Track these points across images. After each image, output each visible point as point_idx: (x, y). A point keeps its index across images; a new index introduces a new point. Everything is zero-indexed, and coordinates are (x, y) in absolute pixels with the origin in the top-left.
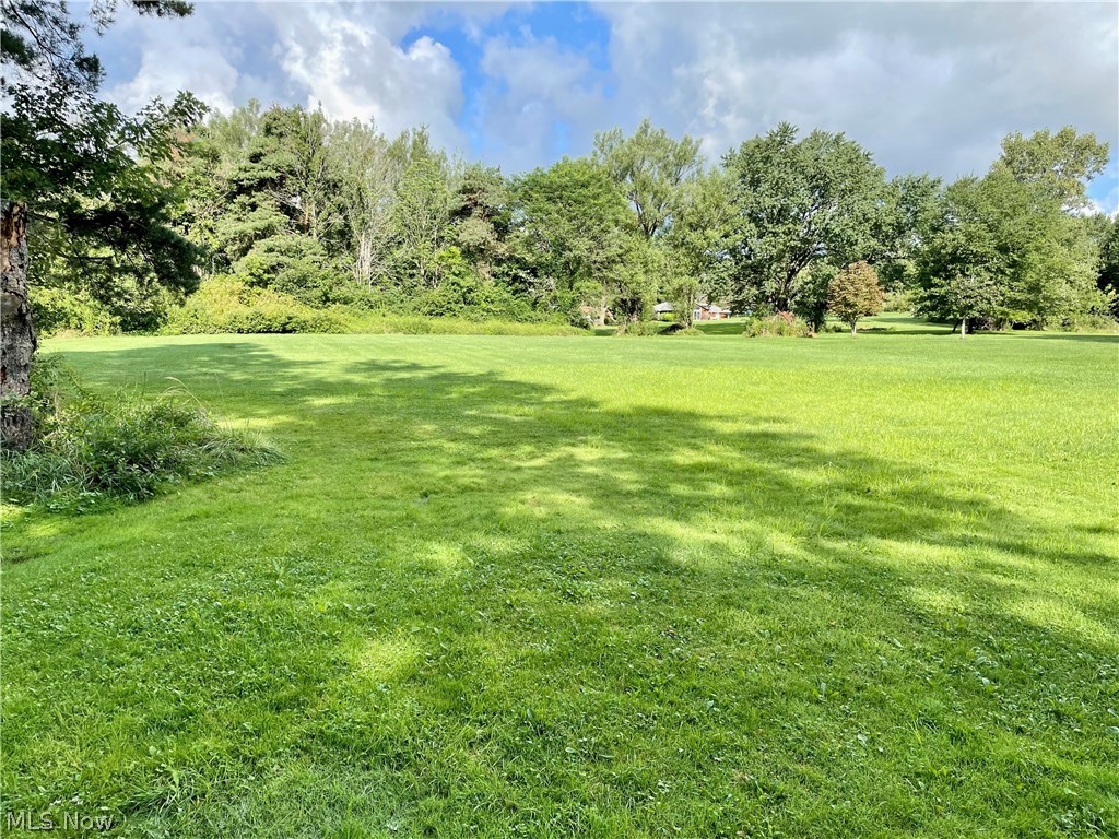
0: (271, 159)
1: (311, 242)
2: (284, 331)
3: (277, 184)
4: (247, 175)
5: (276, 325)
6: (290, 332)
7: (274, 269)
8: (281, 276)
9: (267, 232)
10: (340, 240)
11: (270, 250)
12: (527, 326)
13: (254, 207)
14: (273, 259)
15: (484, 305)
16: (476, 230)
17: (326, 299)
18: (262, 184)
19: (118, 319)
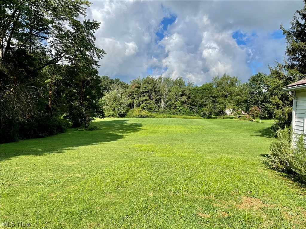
0: (147, 88)
1: (153, 102)
2: (144, 117)
3: (148, 92)
4: (143, 91)
5: (142, 116)
6: (145, 117)
7: (145, 107)
8: (147, 107)
9: (146, 100)
10: (158, 101)
11: (146, 103)
12: (192, 117)
13: (144, 96)
14: (146, 105)
15: (183, 112)
16: (184, 98)
17: (153, 112)
18: (146, 92)
19: (119, 115)
